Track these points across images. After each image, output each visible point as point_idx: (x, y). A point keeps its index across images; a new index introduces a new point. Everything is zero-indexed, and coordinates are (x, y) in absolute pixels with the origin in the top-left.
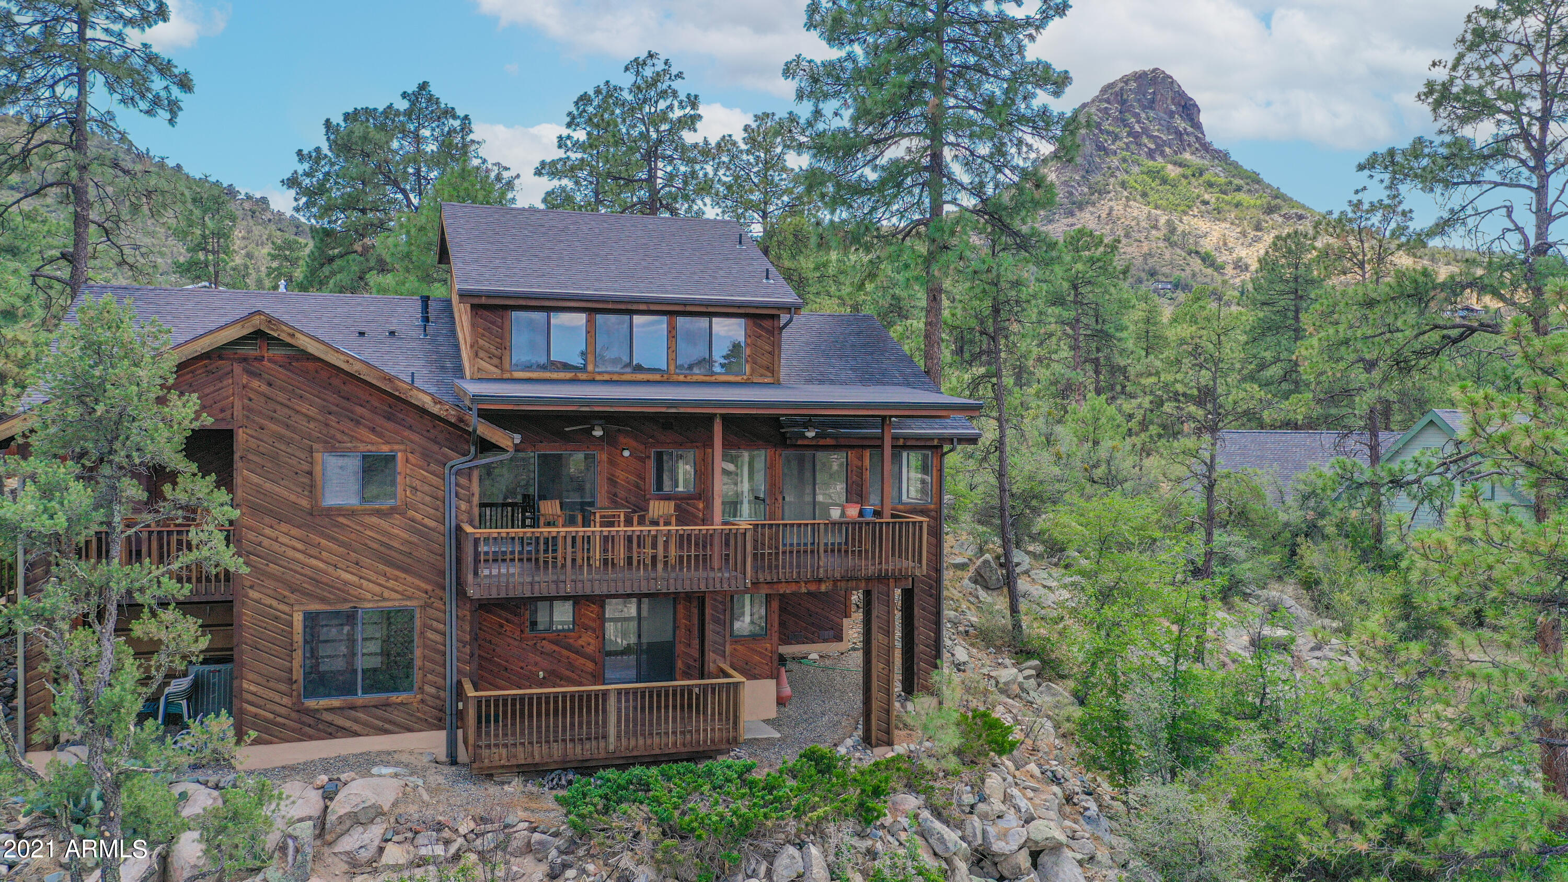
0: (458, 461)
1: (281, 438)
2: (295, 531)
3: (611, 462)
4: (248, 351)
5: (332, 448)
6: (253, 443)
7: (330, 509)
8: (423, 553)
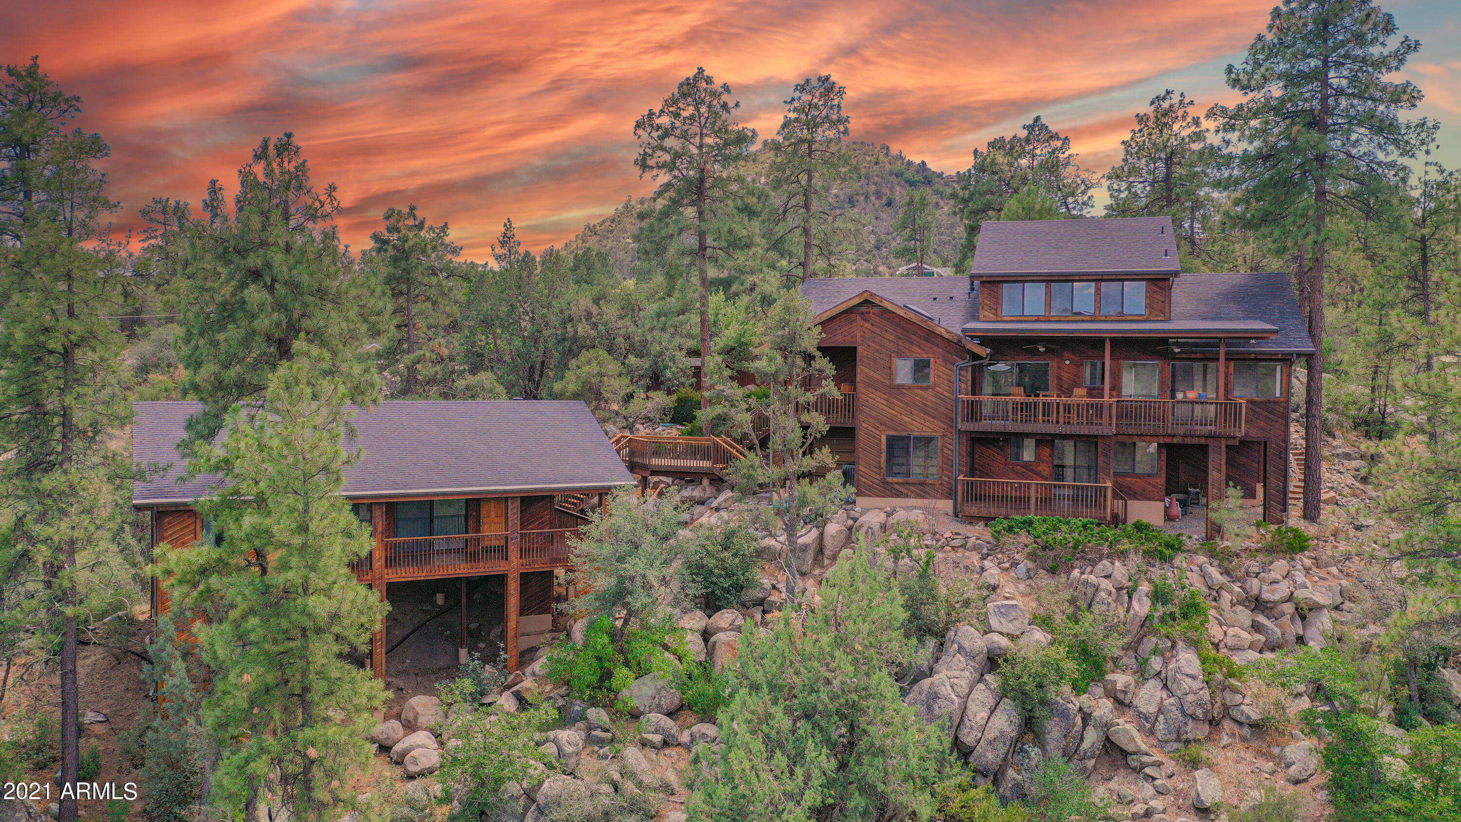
0: (960, 362)
1: (877, 350)
2: (883, 396)
3: (1059, 367)
4: (863, 309)
5: (900, 355)
6: (865, 353)
7: (899, 385)
8: (942, 409)
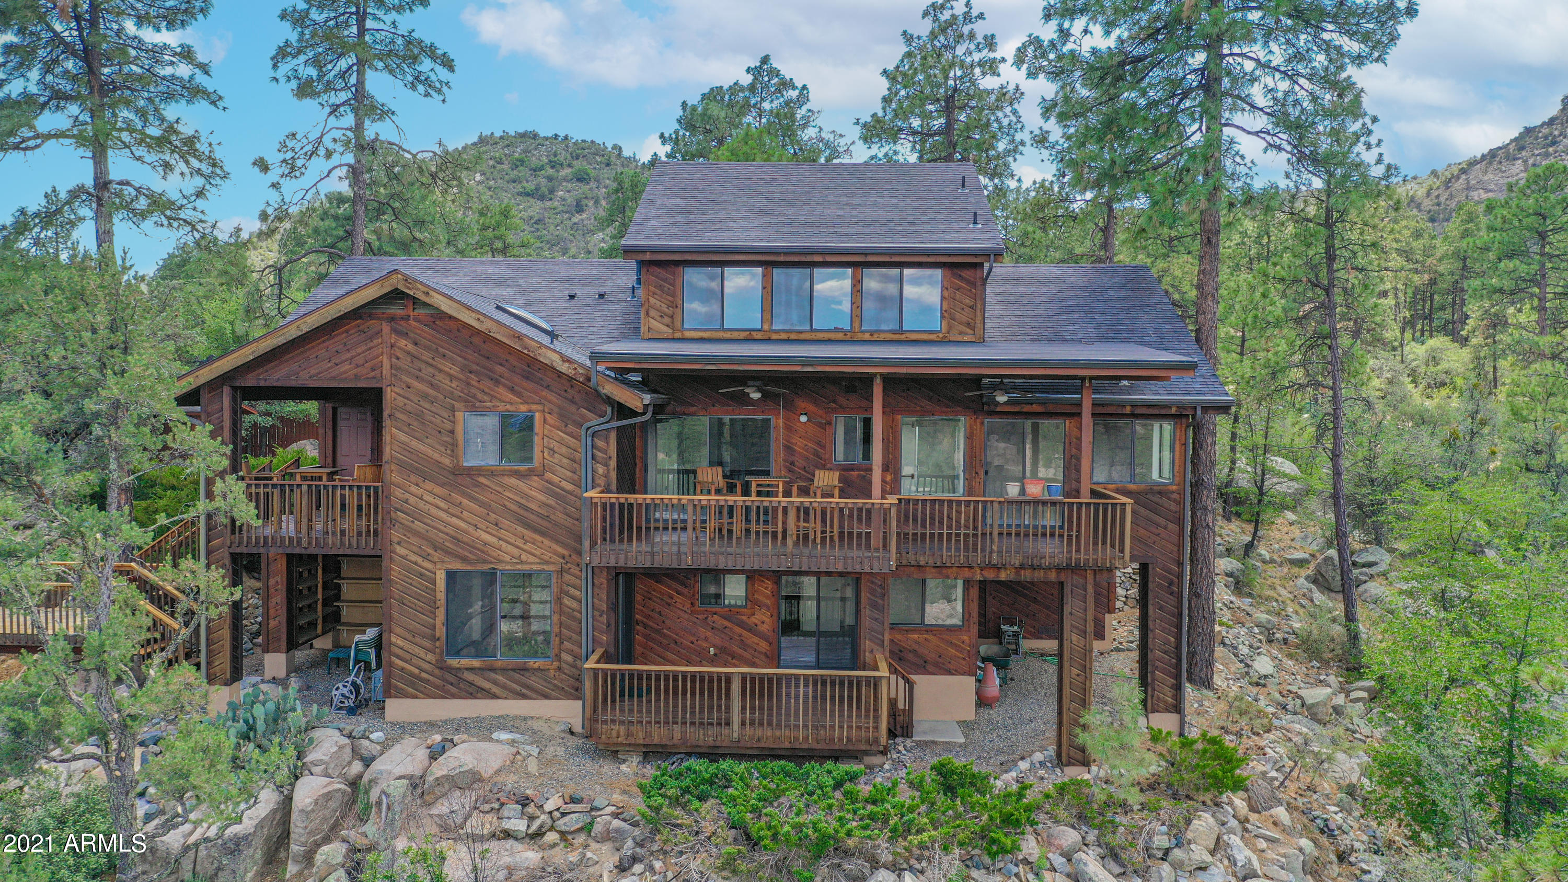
0: (594, 421)
1: (425, 396)
2: (438, 490)
3: (788, 428)
4: (396, 310)
5: (474, 407)
6: (401, 401)
7: (470, 469)
8: (560, 517)
